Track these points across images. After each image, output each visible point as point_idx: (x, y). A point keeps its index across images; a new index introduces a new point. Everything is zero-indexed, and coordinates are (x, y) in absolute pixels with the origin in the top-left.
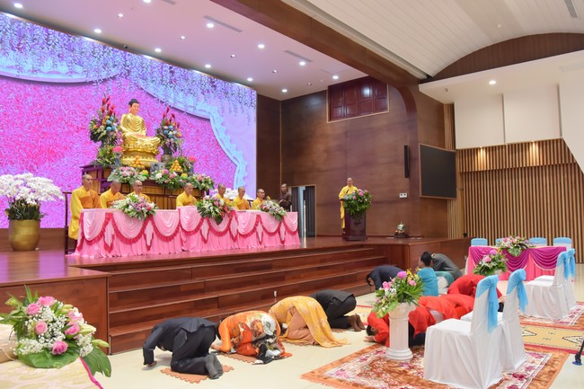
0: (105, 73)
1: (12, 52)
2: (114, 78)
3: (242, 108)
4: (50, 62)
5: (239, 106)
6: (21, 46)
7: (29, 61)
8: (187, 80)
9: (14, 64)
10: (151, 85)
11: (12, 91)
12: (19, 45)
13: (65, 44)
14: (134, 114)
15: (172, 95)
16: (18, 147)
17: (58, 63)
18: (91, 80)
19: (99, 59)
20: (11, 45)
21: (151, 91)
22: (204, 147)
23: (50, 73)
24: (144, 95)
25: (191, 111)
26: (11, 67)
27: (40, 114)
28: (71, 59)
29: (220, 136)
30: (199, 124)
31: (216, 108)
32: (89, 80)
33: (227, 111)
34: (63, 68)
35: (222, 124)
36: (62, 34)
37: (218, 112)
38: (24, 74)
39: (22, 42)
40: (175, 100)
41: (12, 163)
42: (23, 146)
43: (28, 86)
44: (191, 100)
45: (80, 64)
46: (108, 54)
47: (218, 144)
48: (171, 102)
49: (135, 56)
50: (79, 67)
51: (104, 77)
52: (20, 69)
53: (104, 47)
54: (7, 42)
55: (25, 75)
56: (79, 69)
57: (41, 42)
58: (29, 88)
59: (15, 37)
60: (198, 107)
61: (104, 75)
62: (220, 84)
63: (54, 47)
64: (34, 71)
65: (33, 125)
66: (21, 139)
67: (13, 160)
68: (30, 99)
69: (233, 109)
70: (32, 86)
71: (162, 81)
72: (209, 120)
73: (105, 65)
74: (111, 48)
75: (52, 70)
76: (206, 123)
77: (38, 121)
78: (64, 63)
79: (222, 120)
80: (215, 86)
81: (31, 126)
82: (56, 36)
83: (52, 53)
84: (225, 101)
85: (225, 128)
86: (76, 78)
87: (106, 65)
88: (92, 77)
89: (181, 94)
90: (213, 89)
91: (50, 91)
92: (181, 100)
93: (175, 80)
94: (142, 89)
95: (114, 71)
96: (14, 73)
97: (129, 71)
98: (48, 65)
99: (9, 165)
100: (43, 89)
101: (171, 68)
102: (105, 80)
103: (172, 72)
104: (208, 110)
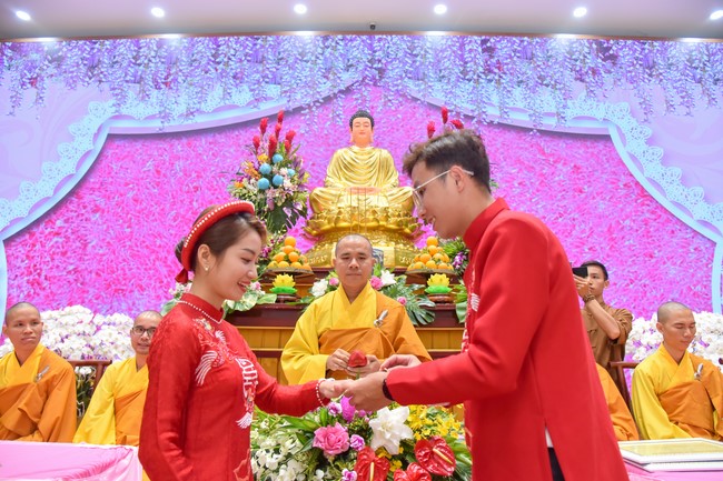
0: (329, 84)
1: (155, 93)
2: (348, 91)
3: (706, 92)
4: (218, 91)
5: (698, 89)
6: (170, 79)
7: (183, 99)
8: (531, 58)
9: (156, 110)
10: (438, 86)
11: (151, 156)
12: (166, 78)
13: (246, 55)
14: (362, 145)
15: (495, 99)
16: (153, 257)
17: (234, 90)
18: (297, 105)
19: (315, 63)
20: (155, 81)
21: (438, 98)
22: (602, 206)
23: (217, 110)
24: (421, 111)
25: (550, 123)
26: (152, 117)
27: (196, 188)
28: (258, 76)
29: (648, 171)
30: (579, 151)
31: (625, 105)
32: (292, 105)
33: (659, 107)
34: (242, 96)
35: (650, 141)
36: (242, 38)
37: (633, 113)
38: (172, 123)
39: (173, 71)
40: (502, 107)
41: (142, 289)
42: (163, 254)
43: (177, 142)
44: (547, 101)
45: (276, 81)
46: (335, 49)
47: (643, 193)
48: (493, 113)
49: (396, 38)
50: (272, 86)
51: (325, 95)
52: (165, 116)
53: (326, 38)
54: (149, 79)
55: (174, 125)
56: (272, 90)
57: (204, 62)
58: (179, 147)
59: (162, 67)
60: (569, 113)
61: (325, 89)
62: (626, 52)
63: (227, 64)
64: (190, 113)
65: (182, 211)
66: (158, 242)
67: (144, 282)
68: (179, 165)
69: (677, 100)
70: (184, 141)
71: (465, 73)
72: (607, 138)
73: (328, 72)
74: (340, 37)
75: (222, 104)
76: (600, 145)
77: (191, 203)
78: (245, 87)
79: (649, 131)
80: (614, 58)
81: (178, 215)
82: (230, 46)
83: (222, 75)
84: (652, 87)
85: (660, 151)
86: (267, 108)
87: (328, 70)
88: (300, 98)
89: (518, 92)
90: (608, 64)
91: (215, 143)
92: (520, 105)
93: (499, 65)
94: (415, 99)
95: (347, 78)
96: (155, 126)
97: (382, 71)
98: (215, 97)
99: (136, 294)
100: (203, 141)
101: (484, 42)
102: (328, 99)
103: (490, 51)
104: (600, 114)
